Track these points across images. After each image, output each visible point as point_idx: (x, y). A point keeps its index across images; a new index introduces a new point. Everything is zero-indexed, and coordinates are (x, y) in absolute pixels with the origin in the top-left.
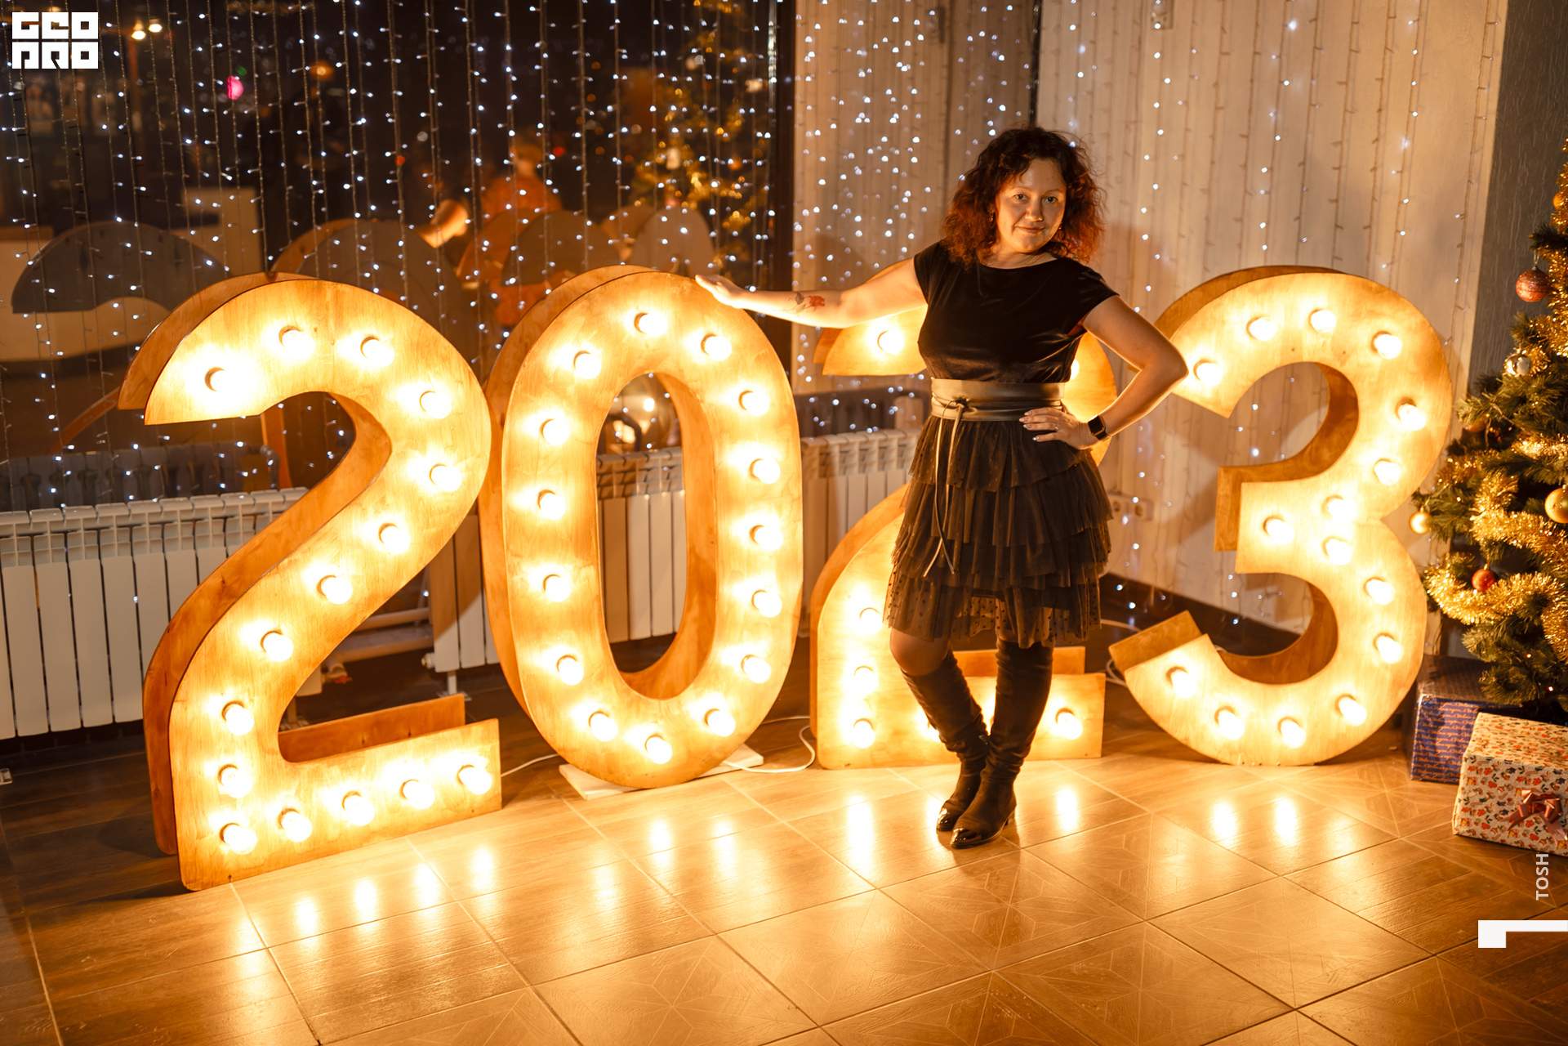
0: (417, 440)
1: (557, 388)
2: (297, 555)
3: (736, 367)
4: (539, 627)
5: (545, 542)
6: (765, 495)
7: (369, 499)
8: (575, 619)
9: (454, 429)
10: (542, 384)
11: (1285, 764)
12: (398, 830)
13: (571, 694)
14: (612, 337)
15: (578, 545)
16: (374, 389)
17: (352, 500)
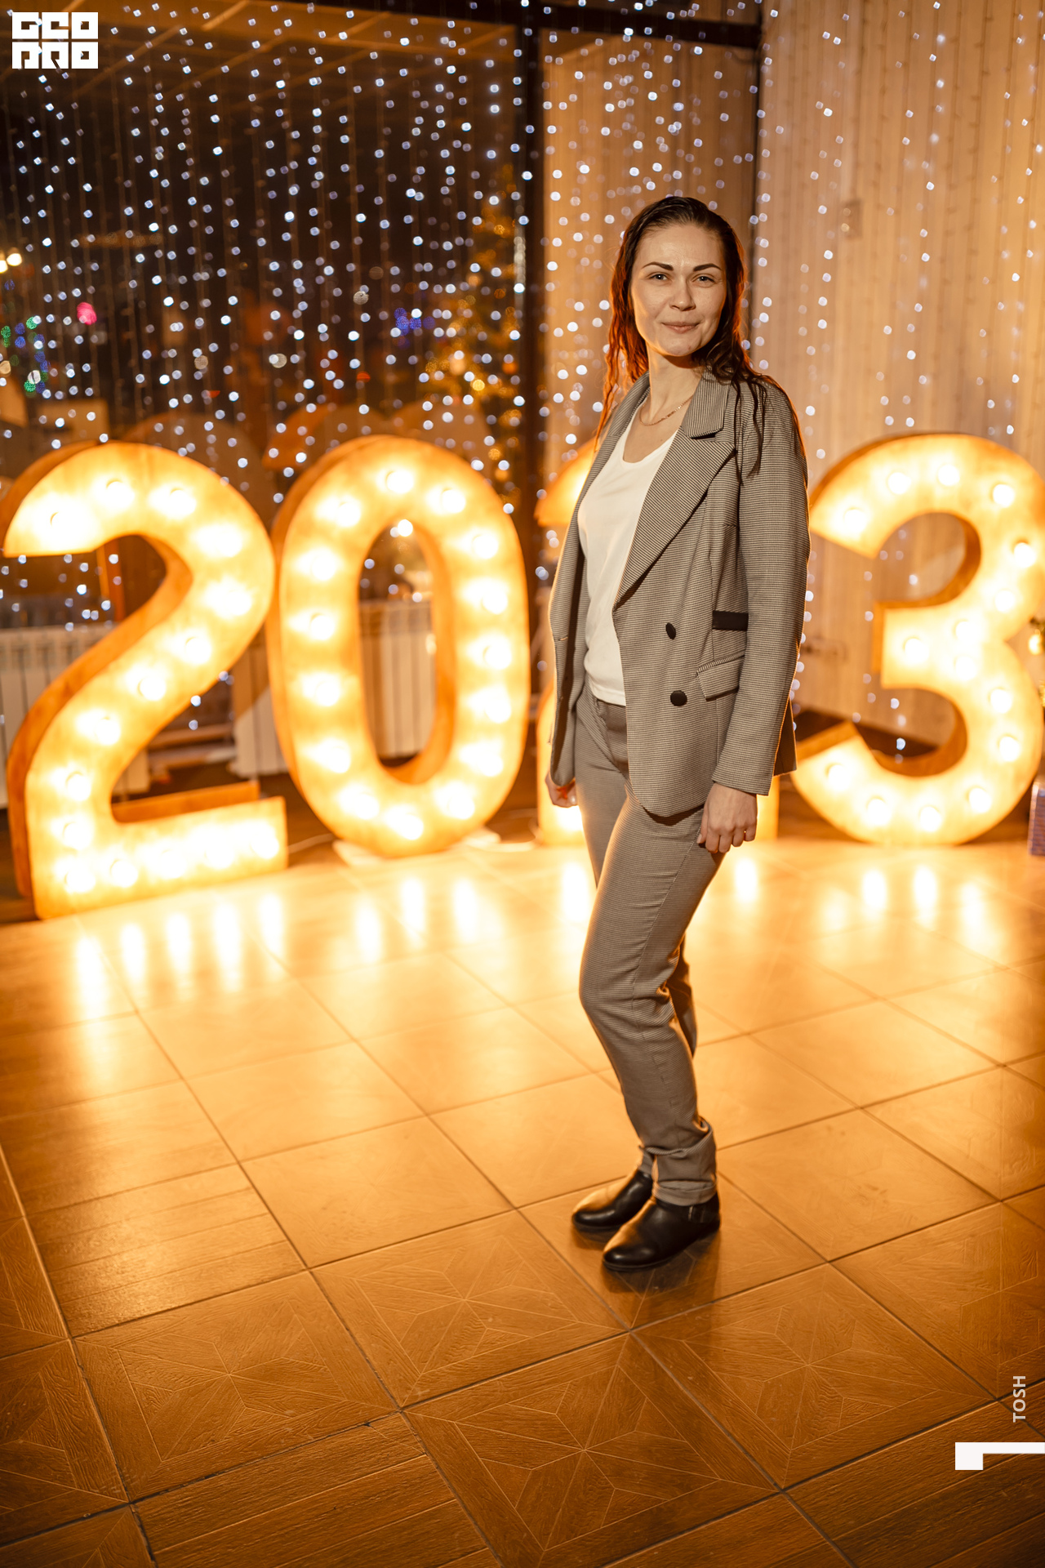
0: (214, 572)
1: (325, 533)
2: (122, 660)
3: (469, 517)
4: (313, 725)
5: (316, 657)
6: (493, 622)
7: (177, 617)
8: (342, 720)
9: (242, 565)
10: (309, 530)
11: (927, 844)
12: (205, 882)
13: (339, 781)
14: (368, 493)
15: (345, 658)
16: (180, 531)
17: (164, 618)
